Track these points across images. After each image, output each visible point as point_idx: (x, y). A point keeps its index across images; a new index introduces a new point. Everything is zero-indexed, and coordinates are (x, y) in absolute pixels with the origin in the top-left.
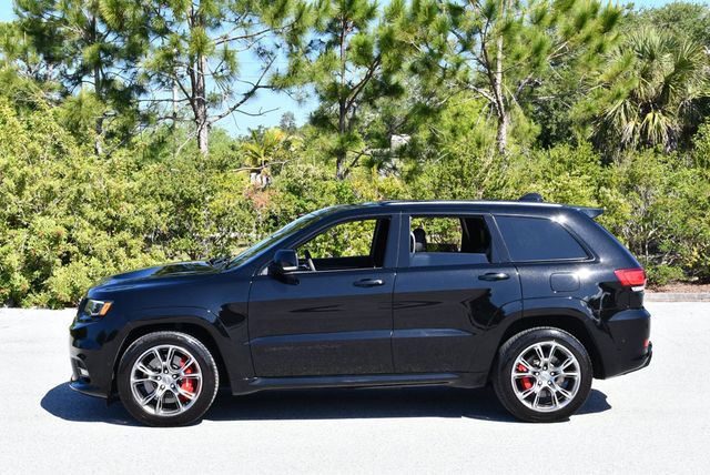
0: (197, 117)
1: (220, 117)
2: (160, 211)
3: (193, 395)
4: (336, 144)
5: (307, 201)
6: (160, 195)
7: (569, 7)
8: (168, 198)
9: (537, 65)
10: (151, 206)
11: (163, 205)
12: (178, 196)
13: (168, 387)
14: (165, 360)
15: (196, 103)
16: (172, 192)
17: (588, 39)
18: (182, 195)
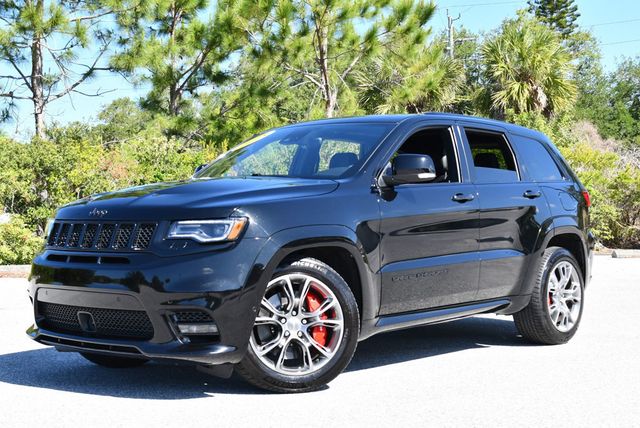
0: (35, 96)
1: (58, 96)
2: (20, 178)
3: (328, 350)
4: (174, 124)
5: (163, 172)
6: (18, 163)
7: (387, 3)
8: (26, 166)
9: (371, 49)
10: (12, 174)
11: (24, 173)
12: (37, 164)
13: (294, 335)
14: (298, 296)
15: (35, 82)
16: (30, 160)
17: (408, 30)
18: (41, 164)
